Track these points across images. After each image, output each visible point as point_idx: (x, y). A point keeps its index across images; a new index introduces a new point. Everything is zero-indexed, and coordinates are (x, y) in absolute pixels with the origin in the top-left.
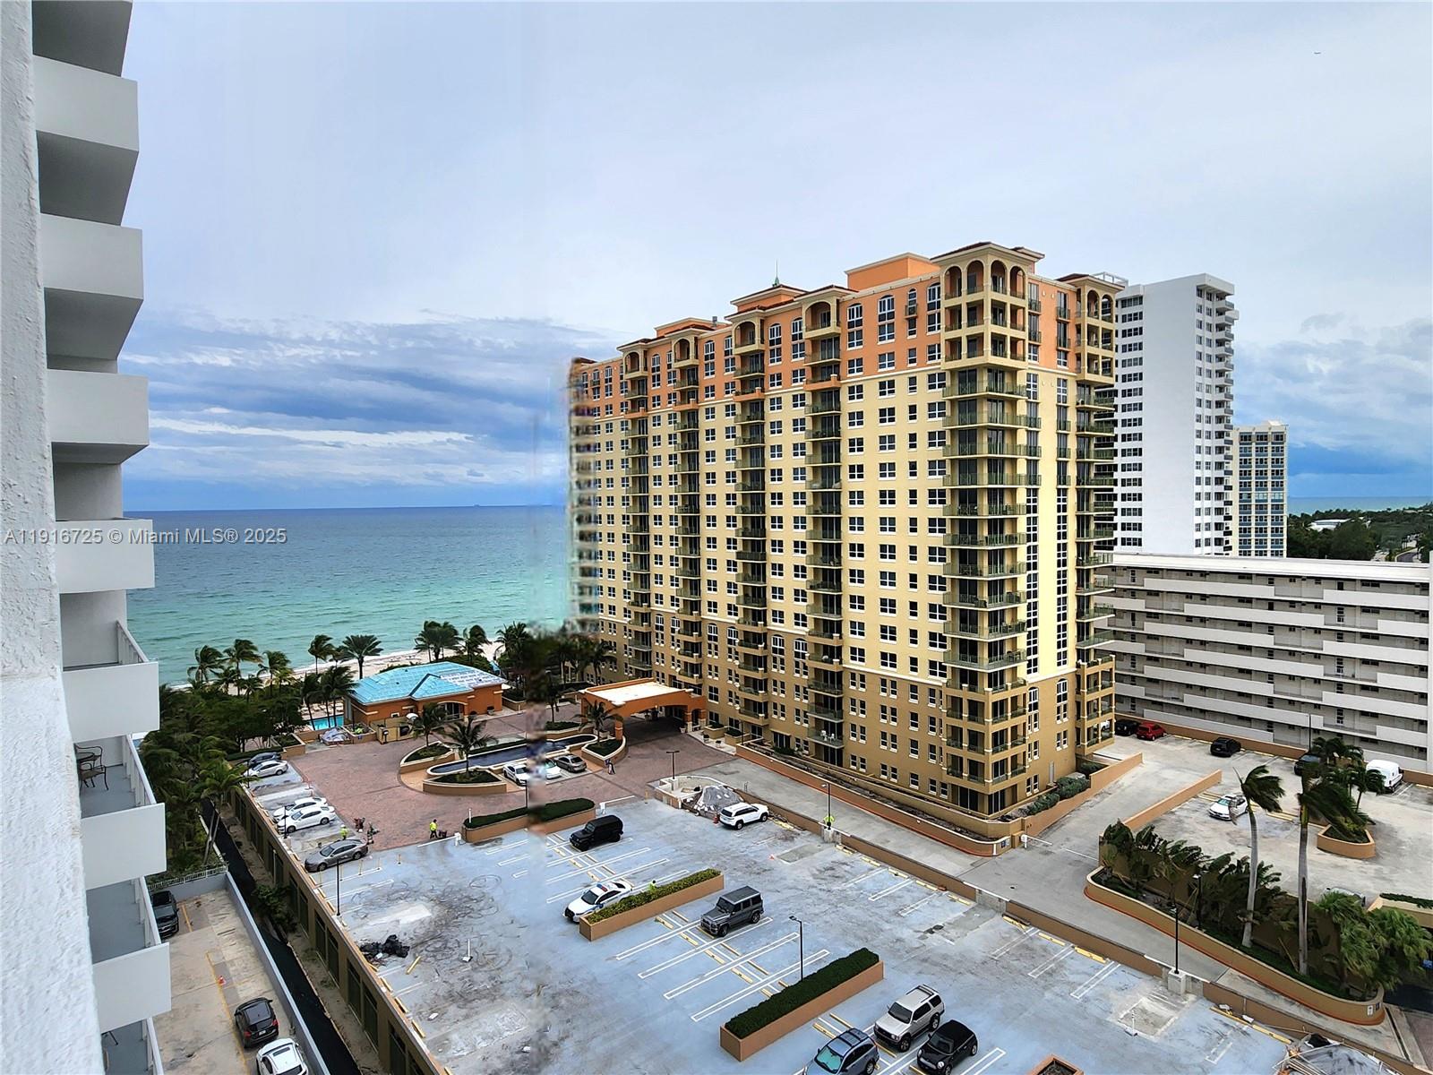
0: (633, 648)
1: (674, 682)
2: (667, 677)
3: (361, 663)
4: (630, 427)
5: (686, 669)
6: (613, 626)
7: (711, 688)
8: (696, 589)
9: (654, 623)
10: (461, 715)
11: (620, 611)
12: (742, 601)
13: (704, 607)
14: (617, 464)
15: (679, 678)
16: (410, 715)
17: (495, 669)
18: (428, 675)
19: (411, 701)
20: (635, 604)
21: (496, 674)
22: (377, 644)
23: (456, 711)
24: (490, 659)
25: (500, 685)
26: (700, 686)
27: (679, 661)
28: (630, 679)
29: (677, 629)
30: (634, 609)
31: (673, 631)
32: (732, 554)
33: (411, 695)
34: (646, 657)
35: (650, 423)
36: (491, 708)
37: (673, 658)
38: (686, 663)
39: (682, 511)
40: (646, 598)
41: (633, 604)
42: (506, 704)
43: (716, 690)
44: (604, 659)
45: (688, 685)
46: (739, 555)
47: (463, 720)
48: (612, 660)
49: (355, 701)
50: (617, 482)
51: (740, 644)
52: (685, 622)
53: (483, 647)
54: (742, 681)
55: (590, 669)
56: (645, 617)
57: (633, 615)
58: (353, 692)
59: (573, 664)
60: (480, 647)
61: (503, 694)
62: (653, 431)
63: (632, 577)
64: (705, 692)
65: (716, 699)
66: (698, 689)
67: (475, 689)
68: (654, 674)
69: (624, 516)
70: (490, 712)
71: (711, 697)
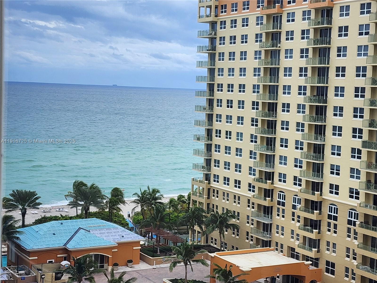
0: (255, 219)
1: (292, 253)
2: (285, 249)
3: (24, 214)
4: (265, 22)
5: (304, 243)
6: (237, 198)
7: (328, 263)
8: (318, 172)
9: (276, 198)
10: (106, 265)
11: (244, 185)
12: (364, 186)
13: (326, 189)
14: (251, 55)
15: (298, 250)
16: (64, 263)
17: (131, 225)
18: (80, 228)
19: (65, 250)
20: (259, 180)
21: (131, 229)
22: (37, 198)
23: (102, 262)
24: (126, 216)
25: (139, 242)
26: (317, 259)
27: (298, 235)
28: (251, 246)
29: (299, 206)
30: (258, 185)
31: (294, 207)
32: (357, 143)
33: (65, 245)
34: (267, 228)
35: (284, 18)
36: (130, 261)
37: (293, 231)
38: (305, 237)
39: (311, 100)
40: (269, 176)
41: (258, 180)
42: (142, 259)
43: (333, 265)
44: (228, 226)
45: (307, 258)
46: (365, 144)
47: (107, 270)
48: (235, 227)
49: (19, 247)
50: (250, 72)
51: (361, 226)
52: (306, 200)
53: (121, 206)
54: (359, 259)
55: (216, 234)
56: (268, 193)
57: (256, 190)
58: (18, 238)
59: (201, 228)
60: (119, 206)
61: (141, 250)
62: (286, 26)
63: (258, 156)
64: (322, 266)
65: (333, 273)
66: (316, 262)
67: (119, 244)
68: (273, 244)
69: (253, 103)
70: (130, 264)
71: (327, 271)
